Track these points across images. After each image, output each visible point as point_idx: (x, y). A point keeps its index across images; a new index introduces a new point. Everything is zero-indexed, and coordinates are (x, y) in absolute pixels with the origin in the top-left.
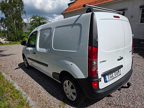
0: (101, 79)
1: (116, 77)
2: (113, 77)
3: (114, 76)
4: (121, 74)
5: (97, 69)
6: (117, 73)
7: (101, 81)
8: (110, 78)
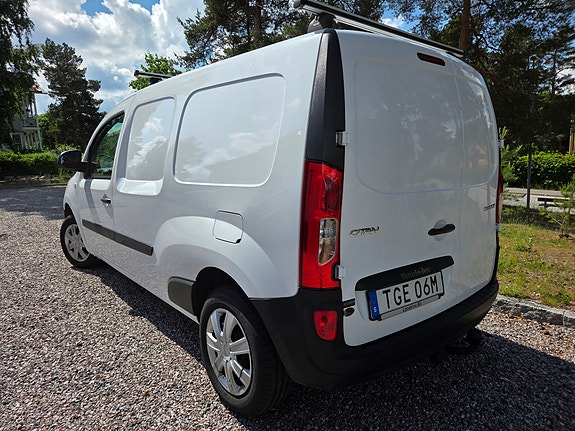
0: (352, 303)
1: (419, 304)
2: (406, 301)
3: (414, 299)
4: (443, 294)
5: (337, 261)
6: (426, 285)
7: (352, 311)
8: (393, 306)
